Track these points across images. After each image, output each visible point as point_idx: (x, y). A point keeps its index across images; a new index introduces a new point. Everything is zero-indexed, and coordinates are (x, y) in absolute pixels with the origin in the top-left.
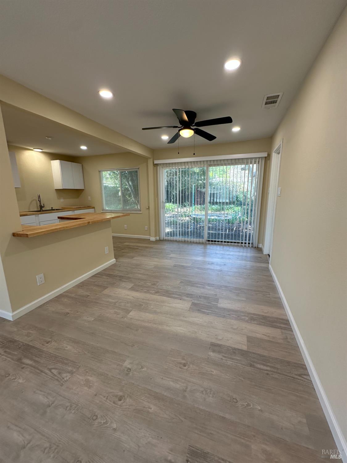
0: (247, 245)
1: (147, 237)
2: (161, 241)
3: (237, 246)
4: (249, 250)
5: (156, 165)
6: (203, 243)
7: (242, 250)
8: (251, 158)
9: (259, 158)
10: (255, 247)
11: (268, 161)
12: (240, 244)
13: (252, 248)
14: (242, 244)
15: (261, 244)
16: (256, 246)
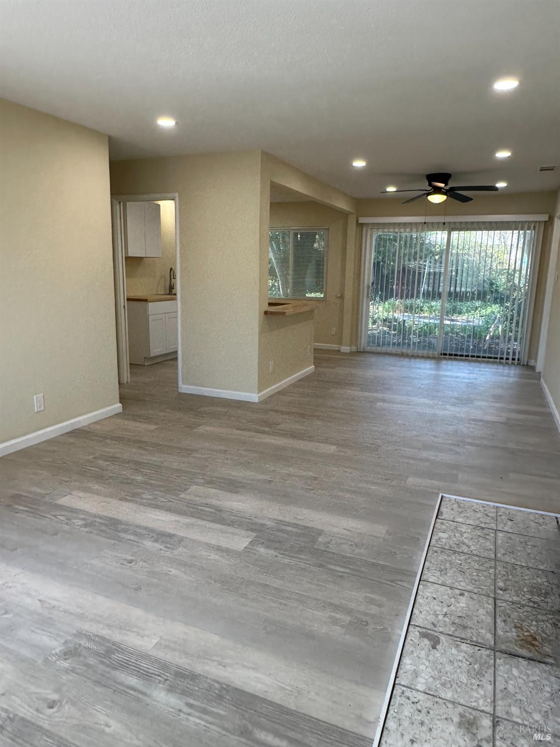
0: (510, 361)
1: (335, 347)
2: (359, 353)
4: (513, 368)
5: (360, 226)
6: (434, 358)
8: (523, 222)
9: (536, 222)
10: (523, 365)
11: (550, 228)
12: (498, 360)
13: (518, 367)
14: (501, 360)
15: (533, 361)
16: (526, 364)
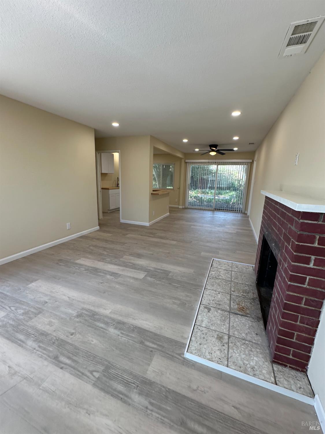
0: (238, 212)
1: (177, 206)
2: (185, 208)
3: (233, 212)
4: (239, 214)
5: (186, 163)
6: (212, 210)
7: (235, 214)
8: (243, 162)
9: (248, 162)
11: (253, 164)
12: (234, 211)
13: (241, 214)
14: (236, 211)
15: (246, 212)
16: (244, 212)
